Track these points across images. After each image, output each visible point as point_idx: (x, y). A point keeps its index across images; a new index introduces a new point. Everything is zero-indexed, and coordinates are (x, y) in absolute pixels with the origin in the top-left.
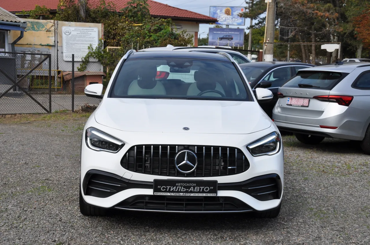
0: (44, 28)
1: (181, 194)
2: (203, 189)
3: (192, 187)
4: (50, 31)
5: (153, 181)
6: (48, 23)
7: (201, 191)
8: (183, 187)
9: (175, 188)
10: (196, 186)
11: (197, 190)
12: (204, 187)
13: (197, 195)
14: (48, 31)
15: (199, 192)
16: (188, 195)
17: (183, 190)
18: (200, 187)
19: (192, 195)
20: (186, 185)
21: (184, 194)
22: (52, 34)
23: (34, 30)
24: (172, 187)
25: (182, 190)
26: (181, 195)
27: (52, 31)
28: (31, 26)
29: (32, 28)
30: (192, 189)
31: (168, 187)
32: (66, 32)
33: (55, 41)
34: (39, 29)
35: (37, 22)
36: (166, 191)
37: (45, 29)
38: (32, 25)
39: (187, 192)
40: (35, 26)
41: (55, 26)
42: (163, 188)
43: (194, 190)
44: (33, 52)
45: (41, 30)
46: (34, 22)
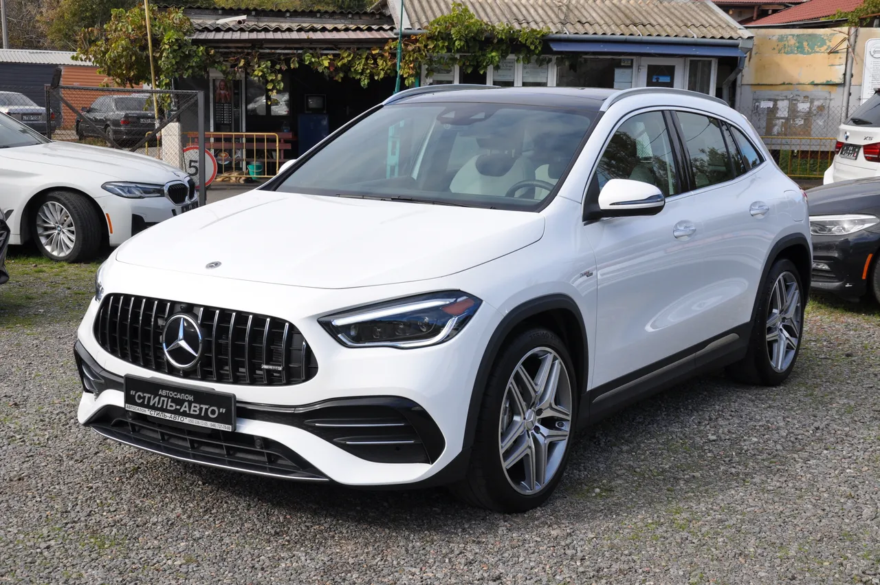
0: (825, 47)
2: (207, 410)
3: (186, 404)
4: (837, 52)
5: (124, 376)
6: (834, 34)
7: (203, 415)
8: (170, 400)
9: (158, 398)
10: (194, 402)
11: (196, 411)
12: (207, 407)
13: (195, 422)
14: (833, 52)
15: (198, 417)
16: (179, 419)
17: (171, 406)
18: (202, 406)
19: (187, 420)
20: (175, 395)
21: (173, 415)
22: (840, 58)
23: (802, 52)
24: (152, 396)
25: (169, 408)
26: (167, 418)
27: (841, 52)
28: (797, 44)
29: (798, 48)
30: (185, 407)
31: (147, 395)
32: (875, 52)
33: (845, 74)
34: (812, 48)
35: (810, 35)
36: (142, 405)
37: (827, 49)
38: (798, 43)
39: (176, 412)
40: (805, 44)
41: (848, 40)
42: (140, 397)
43: (190, 410)
44: (795, 100)
45: (817, 52)
46: (803, 35)
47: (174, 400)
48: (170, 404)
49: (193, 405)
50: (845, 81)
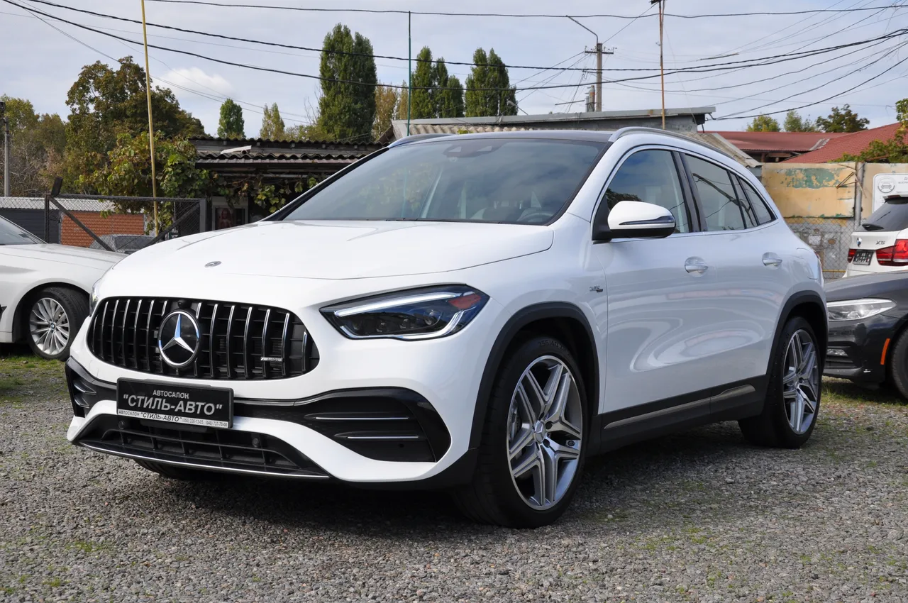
0: (834, 181)
1: (162, 417)
2: (203, 407)
3: (181, 402)
4: (845, 186)
5: (116, 382)
6: (842, 169)
7: (198, 412)
8: (164, 400)
9: (151, 399)
10: (191, 400)
11: (191, 410)
12: (203, 404)
13: (190, 421)
14: (842, 186)
15: (194, 415)
16: (173, 419)
17: (166, 407)
18: (197, 403)
19: (182, 420)
20: (170, 394)
21: (167, 416)
22: (849, 192)
23: (810, 186)
24: (146, 398)
25: (163, 409)
26: (162, 420)
27: (850, 187)
28: (805, 178)
29: (806, 181)
30: (180, 406)
31: (141, 398)
32: (883, 187)
33: (854, 208)
34: (821, 182)
35: (818, 169)
36: (135, 409)
37: (835, 184)
38: (807, 176)
39: (171, 412)
40: (813, 178)
41: (856, 175)
42: (133, 400)
43: (185, 409)
44: (806, 233)
45: (826, 186)
46: (811, 169)
47: (170, 400)
48: (164, 404)
49: (189, 403)
50: (854, 214)
